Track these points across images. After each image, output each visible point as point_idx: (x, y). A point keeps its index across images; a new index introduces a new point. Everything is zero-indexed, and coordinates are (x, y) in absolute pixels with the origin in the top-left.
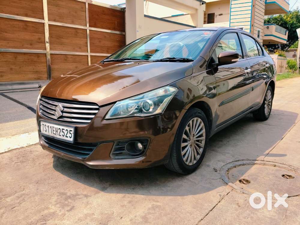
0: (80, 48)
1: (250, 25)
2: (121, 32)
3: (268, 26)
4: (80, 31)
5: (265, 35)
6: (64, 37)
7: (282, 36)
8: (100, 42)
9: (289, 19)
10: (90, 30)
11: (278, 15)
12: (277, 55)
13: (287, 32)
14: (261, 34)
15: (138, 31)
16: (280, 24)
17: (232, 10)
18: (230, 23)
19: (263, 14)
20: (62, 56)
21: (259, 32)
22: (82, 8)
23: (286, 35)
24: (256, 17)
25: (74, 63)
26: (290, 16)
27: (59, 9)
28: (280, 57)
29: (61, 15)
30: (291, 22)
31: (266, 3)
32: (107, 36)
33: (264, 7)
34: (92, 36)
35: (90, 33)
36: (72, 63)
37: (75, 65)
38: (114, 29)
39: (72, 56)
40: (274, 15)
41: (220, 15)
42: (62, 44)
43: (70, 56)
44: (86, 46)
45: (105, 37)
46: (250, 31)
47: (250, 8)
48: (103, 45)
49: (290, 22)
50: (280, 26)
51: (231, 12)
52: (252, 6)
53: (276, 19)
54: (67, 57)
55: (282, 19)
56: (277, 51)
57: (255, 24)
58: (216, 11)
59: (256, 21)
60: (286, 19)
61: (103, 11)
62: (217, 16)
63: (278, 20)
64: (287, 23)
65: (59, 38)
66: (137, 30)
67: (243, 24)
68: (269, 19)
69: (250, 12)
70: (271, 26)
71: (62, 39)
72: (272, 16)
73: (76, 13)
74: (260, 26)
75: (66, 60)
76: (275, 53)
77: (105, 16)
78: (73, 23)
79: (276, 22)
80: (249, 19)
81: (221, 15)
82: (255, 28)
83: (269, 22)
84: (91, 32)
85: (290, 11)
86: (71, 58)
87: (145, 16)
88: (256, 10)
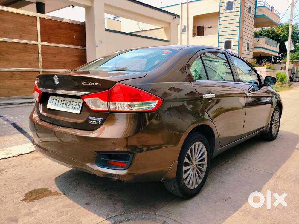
0: (30, 64)
1: (239, 38)
2: (81, 47)
3: (258, 38)
4: (29, 47)
5: (255, 48)
6: (9, 54)
7: (273, 49)
8: (55, 57)
9: (280, 31)
10: (42, 45)
11: (270, 27)
12: (266, 68)
13: (278, 45)
14: (250, 47)
15: (98, 46)
16: (272, 36)
17: (221, 23)
18: (219, 35)
19: (253, 27)
20: (8, 73)
21: (248, 44)
22: (33, 22)
23: (277, 47)
24: (244, 30)
25: (23, 79)
26: (281, 29)
27: (3, 24)
28: (269, 70)
29: (6, 30)
30: (283, 35)
31: (255, 16)
32: (63, 51)
33: (253, 20)
34: (43, 51)
35: (42, 48)
36: (20, 79)
37: (23, 82)
38: (73, 44)
39: (19, 73)
40: (266, 28)
41: (209, 28)
42: (7, 60)
43: (18, 73)
44: (37, 62)
45: (61, 52)
46: (239, 43)
47: (238, 21)
48: (59, 61)
49: (281, 34)
50: (272, 38)
51: (219, 25)
52: (240, 19)
53: (267, 31)
54: (13, 74)
55: (273, 32)
56: (265, 64)
57: (244, 37)
58: (206, 24)
59: (244, 33)
60: (278, 31)
61: (59, 25)
62: (206, 29)
63: (270, 33)
64: (279, 36)
65: (3, 54)
66: (97, 44)
67: (231, 36)
68: (261, 31)
69: (238, 25)
70: (261, 38)
71: (7, 56)
72: (264, 29)
73: (25, 27)
74: (249, 38)
75: (12, 77)
76: (263, 65)
77: (61, 30)
78: (21, 38)
79: (268, 35)
80: (238, 32)
81: (211, 27)
82: (244, 41)
83: (260, 34)
84: (43, 46)
85: (281, 24)
86: (19, 74)
87: (107, 30)
88: (245, 23)
